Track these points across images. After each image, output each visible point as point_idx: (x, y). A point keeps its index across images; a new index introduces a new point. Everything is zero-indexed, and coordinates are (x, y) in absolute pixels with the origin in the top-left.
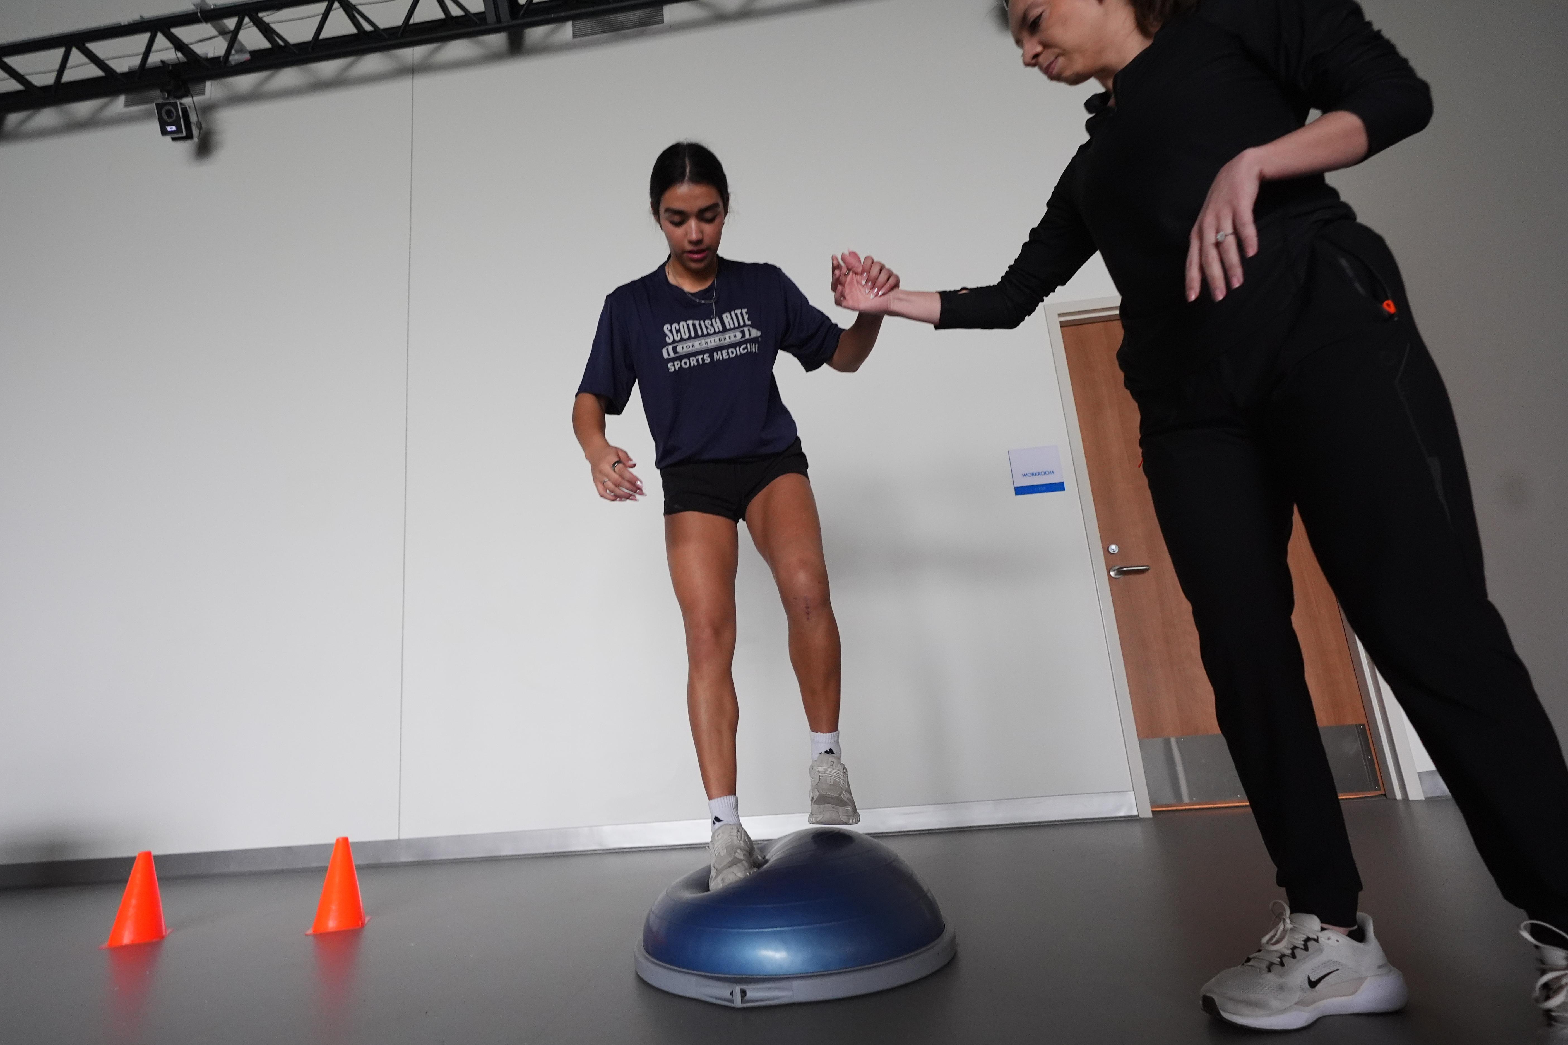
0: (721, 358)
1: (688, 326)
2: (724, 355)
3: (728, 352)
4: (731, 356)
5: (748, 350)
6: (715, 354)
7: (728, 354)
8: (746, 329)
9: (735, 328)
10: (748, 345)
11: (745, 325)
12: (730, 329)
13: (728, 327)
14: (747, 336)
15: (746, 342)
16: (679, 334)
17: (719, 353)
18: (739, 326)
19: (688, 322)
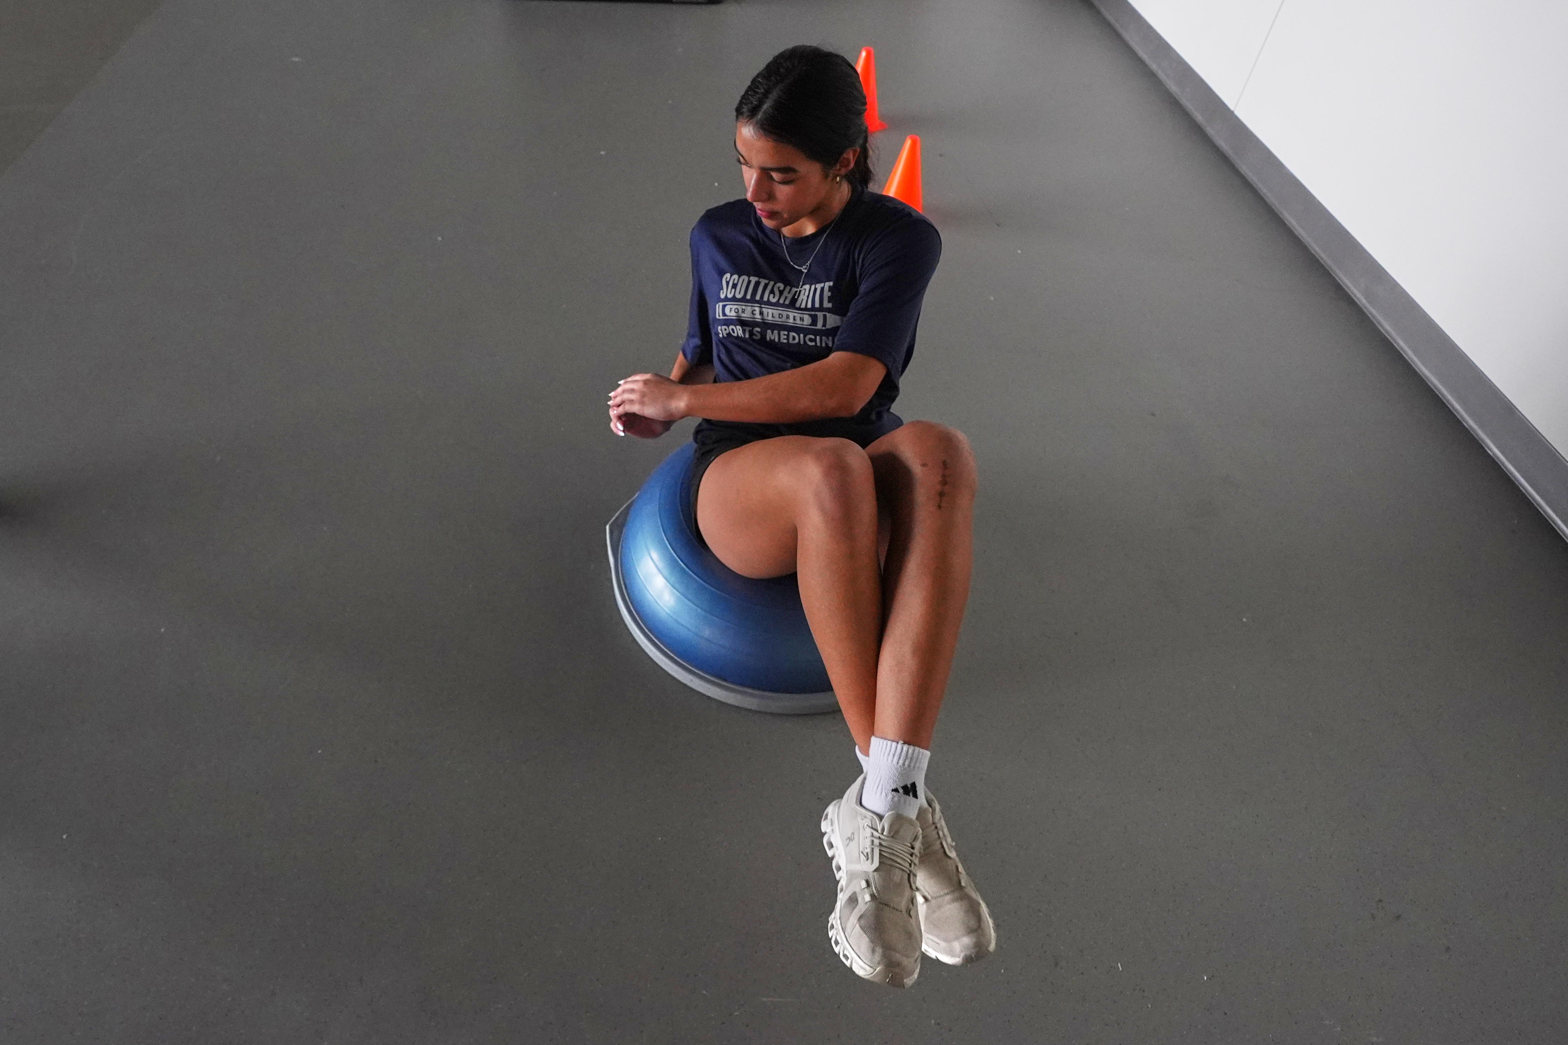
0: (777, 340)
1: (749, 282)
2: (783, 337)
3: (788, 336)
4: (791, 341)
5: (816, 343)
6: (769, 332)
7: (788, 339)
8: (820, 315)
9: (806, 309)
10: (818, 338)
11: (821, 309)
12: (800, 309)
13: (798, 305)
14: (819, 326)
15: (816, 333)
16: (733, 290)
17: (776, 332)
18: (813, 308)
19: (751, 278)
